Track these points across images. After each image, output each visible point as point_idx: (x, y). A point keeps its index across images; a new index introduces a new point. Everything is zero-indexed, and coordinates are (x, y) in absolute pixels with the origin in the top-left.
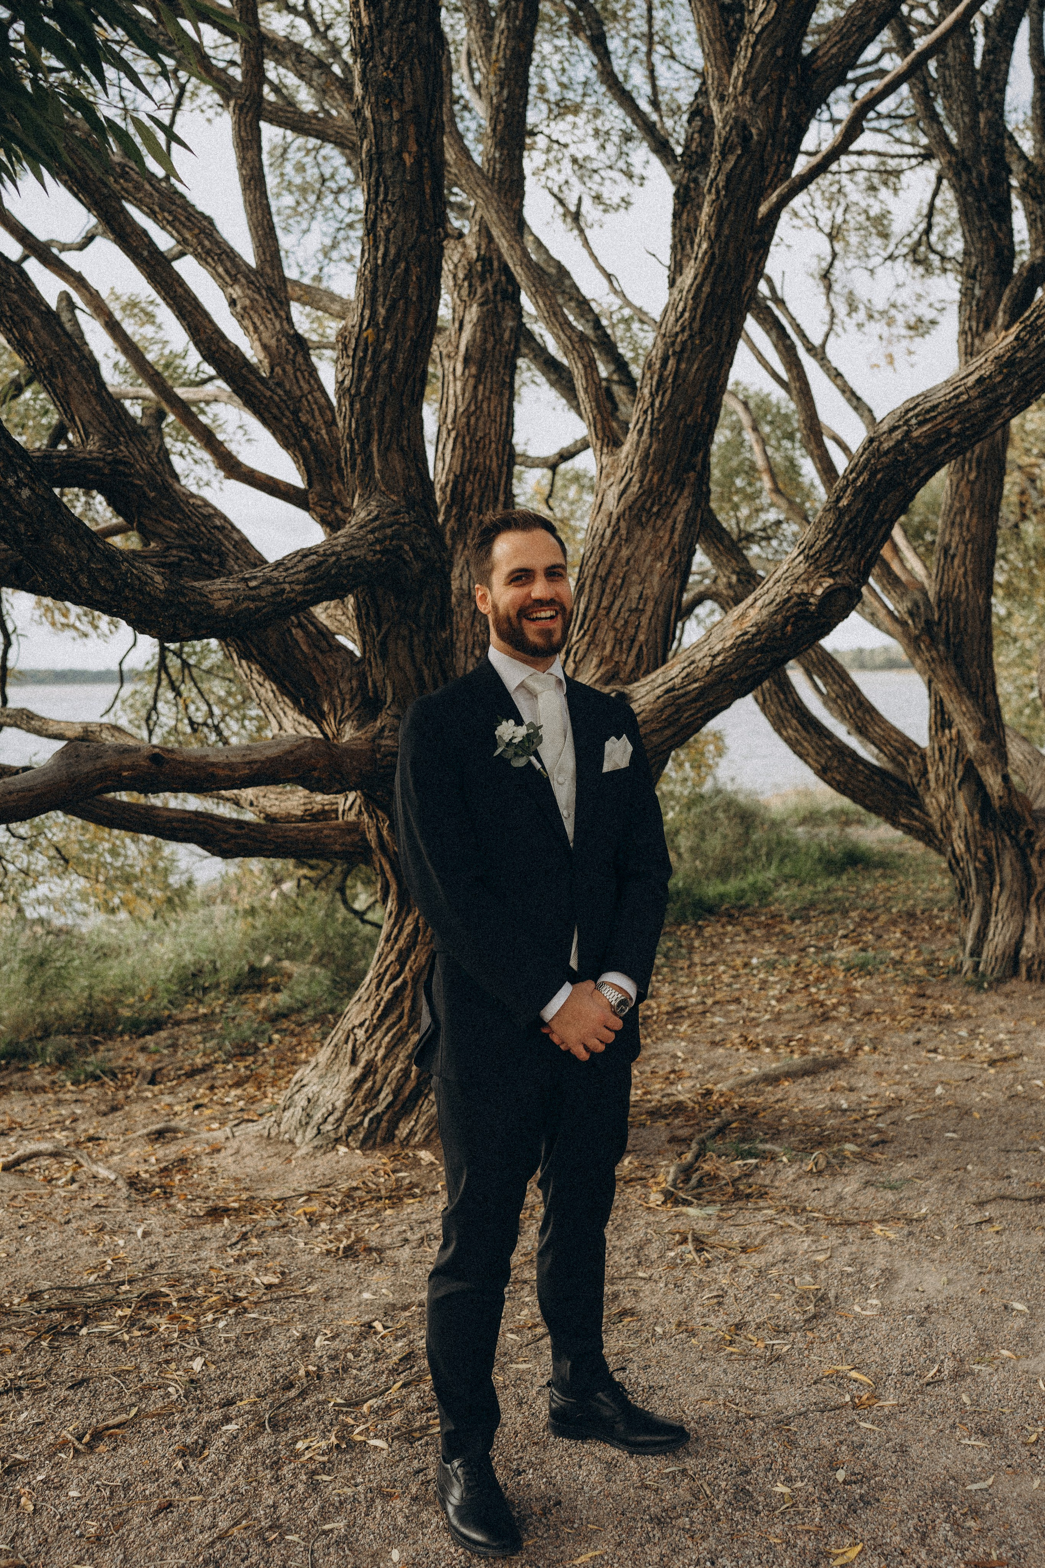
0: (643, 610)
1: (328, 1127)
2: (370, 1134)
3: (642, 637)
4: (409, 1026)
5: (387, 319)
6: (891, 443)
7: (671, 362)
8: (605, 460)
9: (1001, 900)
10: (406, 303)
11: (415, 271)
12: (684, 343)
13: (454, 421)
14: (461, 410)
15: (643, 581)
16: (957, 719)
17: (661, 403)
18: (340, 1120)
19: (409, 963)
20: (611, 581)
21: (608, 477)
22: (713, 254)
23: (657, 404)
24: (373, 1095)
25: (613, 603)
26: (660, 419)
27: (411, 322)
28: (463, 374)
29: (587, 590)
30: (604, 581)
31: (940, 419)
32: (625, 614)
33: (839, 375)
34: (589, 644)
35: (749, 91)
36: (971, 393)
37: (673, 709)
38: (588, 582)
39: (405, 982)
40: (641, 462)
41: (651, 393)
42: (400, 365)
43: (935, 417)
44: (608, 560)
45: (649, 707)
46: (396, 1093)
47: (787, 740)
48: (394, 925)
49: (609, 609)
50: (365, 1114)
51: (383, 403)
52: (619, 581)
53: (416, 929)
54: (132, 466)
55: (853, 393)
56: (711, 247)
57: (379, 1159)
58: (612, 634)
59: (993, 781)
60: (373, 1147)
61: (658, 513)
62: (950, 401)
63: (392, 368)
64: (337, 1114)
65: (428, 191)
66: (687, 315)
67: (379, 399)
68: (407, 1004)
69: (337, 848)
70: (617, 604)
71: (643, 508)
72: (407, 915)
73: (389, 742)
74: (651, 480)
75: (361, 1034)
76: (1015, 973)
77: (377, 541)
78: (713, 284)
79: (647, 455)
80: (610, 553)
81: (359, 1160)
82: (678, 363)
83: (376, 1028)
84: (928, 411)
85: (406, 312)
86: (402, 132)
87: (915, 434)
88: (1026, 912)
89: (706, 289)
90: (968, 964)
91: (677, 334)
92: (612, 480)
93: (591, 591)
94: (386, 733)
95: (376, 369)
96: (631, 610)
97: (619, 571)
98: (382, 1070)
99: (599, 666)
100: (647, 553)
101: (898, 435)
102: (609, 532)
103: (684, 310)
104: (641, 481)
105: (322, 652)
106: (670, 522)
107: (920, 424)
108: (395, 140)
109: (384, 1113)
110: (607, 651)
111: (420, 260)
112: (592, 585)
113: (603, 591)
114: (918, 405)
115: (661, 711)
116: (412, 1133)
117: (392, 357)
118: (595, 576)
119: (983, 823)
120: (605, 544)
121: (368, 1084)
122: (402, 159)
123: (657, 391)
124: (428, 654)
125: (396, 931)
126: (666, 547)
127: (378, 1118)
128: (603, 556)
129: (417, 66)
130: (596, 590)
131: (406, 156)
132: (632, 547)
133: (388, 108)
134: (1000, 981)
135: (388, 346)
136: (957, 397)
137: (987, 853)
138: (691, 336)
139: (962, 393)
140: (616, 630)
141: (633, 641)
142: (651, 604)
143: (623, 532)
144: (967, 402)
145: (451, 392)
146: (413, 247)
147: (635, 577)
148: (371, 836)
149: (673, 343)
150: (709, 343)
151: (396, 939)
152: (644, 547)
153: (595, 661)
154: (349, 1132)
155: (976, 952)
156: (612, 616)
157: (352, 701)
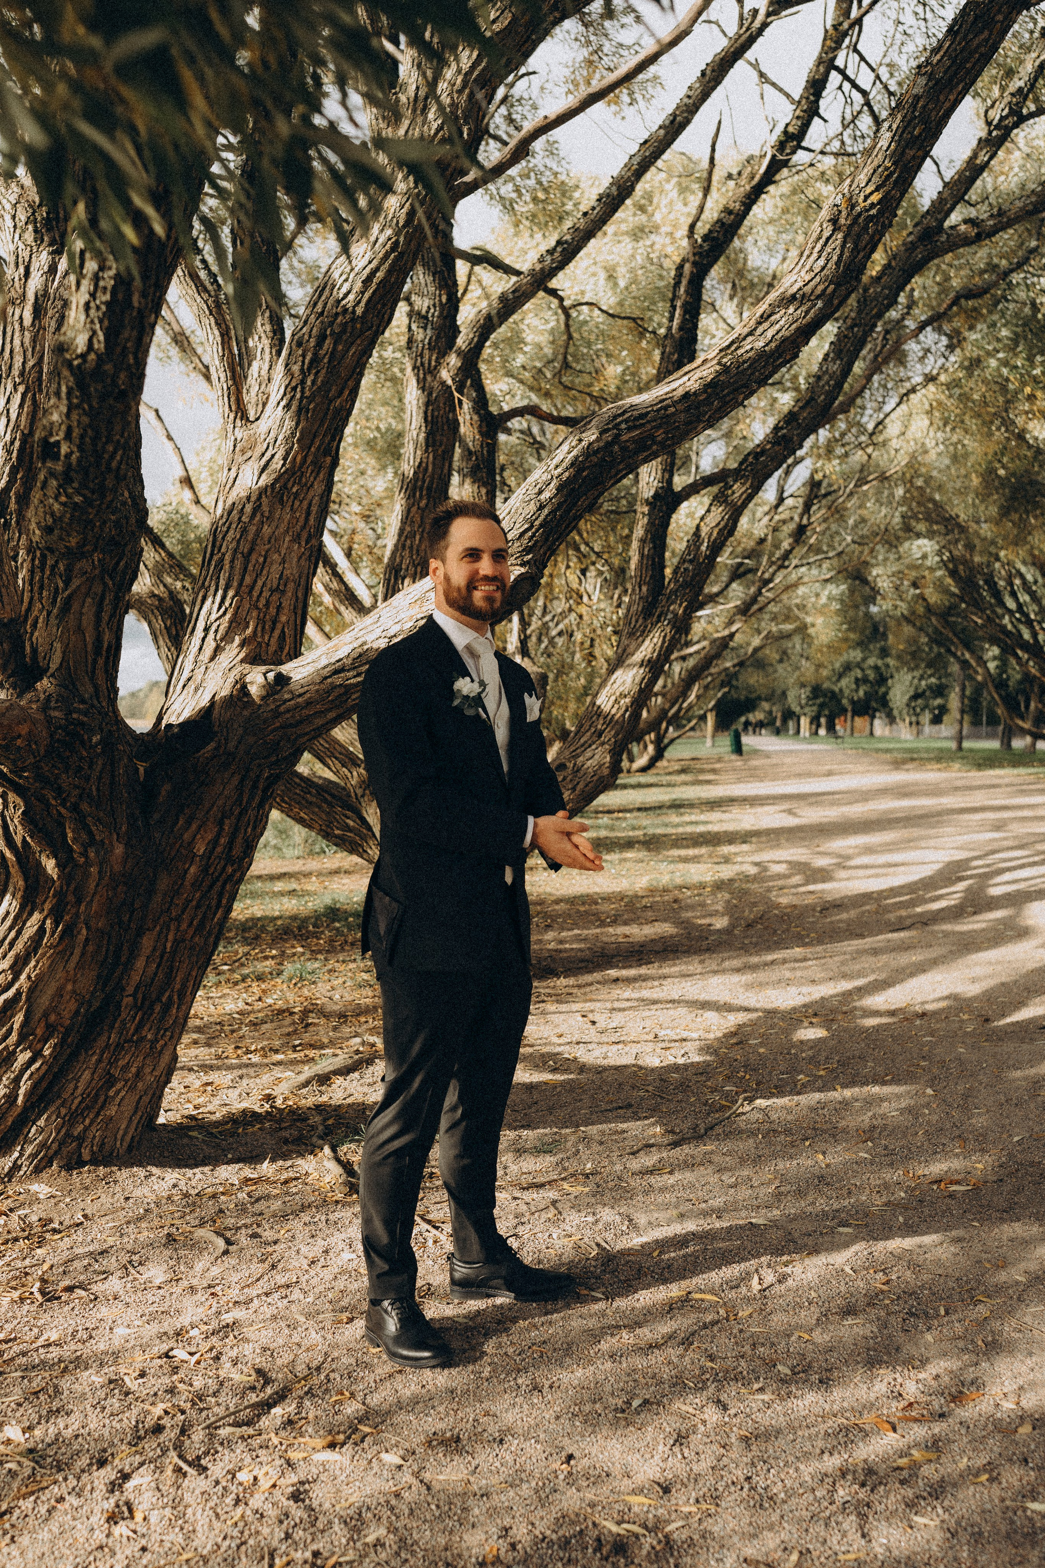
0: (283, 592)
3: (283, 619)
4: (17, 1045)
6: (602, 444)
7: (328, 343)
8: (239, 434)
12: (344, 325)
13: (22, 374)
14: (31, 363)
15: (284, 561)
17: (314, 382)
19: (27, 970)
20: (254, 557)
21: (243, 452)
22: (397, 243)
23: (309, 383)
25: (255, 581)
26: (311, 399)
28: (33, 324)
29: (227, 567)
30: (247, 557)
31: (649, 426)
32: (266, 594)
34: (231, 622)
35: (467, 91)
36: (679, 407)
37: (343, 690)
38: (228, 558)
39: (19, 993)
40: (286, 439)
41: (302, 370)
43: (643, 425)
44: (250, 538)
45: (314, 688)
48: (11, 929)
49: (252, 588)
52: (261, 560)
53: (41, 930)
56: (397, 234)
58: (255, 614)
61: (296, 494)
62: (658, 410)
66: (351, 297)
68: (18, 1019)
70: (260, 583)
71: (285, 487)
72: (30, 914)
73: (56, 714)
74: (294, 459)
78: (389, 272)
79: (293, 434)
80: (253, 529)
82: (335, 344)
84: (637, 419)
87: (624, 438)
89: (380, 275)
91: (337, 314)
92: (249, 454)
93: (232, 567)
94: (53, 704)
96: (272, 591)
97: (262, 548)
99: (242, 645)
100: (287, 531)
101: (608, 437)
102: (248, 508)
103: (349, 292)
104: (285, 459)
106: (305, 503)
107: (629, 429)
110: (249, 631)
112: (232, 562)
113: (245, 569)
114: (625, 412)
115: (328, 692)
118: (235, 551)
120: (244, 519)
123: (309, 369)
125: (13, 934)
126: (303, 527)
128: (244, 531)
130: (238, 564)
132: (274, 524)
136: (666, 408)
138: (353, 320)
139: (669, 406)
140: (257, 608)
141: (274, 622)
142: (291, 586)
143: (265, 508)
144: (673, 414)
145: (17, 342)
147: (276, 556)
149: (331, 324)
150: (370, 328)
151: (12, 945)
152: (283, 527)
153: (237, 640)
156: (255, 594)
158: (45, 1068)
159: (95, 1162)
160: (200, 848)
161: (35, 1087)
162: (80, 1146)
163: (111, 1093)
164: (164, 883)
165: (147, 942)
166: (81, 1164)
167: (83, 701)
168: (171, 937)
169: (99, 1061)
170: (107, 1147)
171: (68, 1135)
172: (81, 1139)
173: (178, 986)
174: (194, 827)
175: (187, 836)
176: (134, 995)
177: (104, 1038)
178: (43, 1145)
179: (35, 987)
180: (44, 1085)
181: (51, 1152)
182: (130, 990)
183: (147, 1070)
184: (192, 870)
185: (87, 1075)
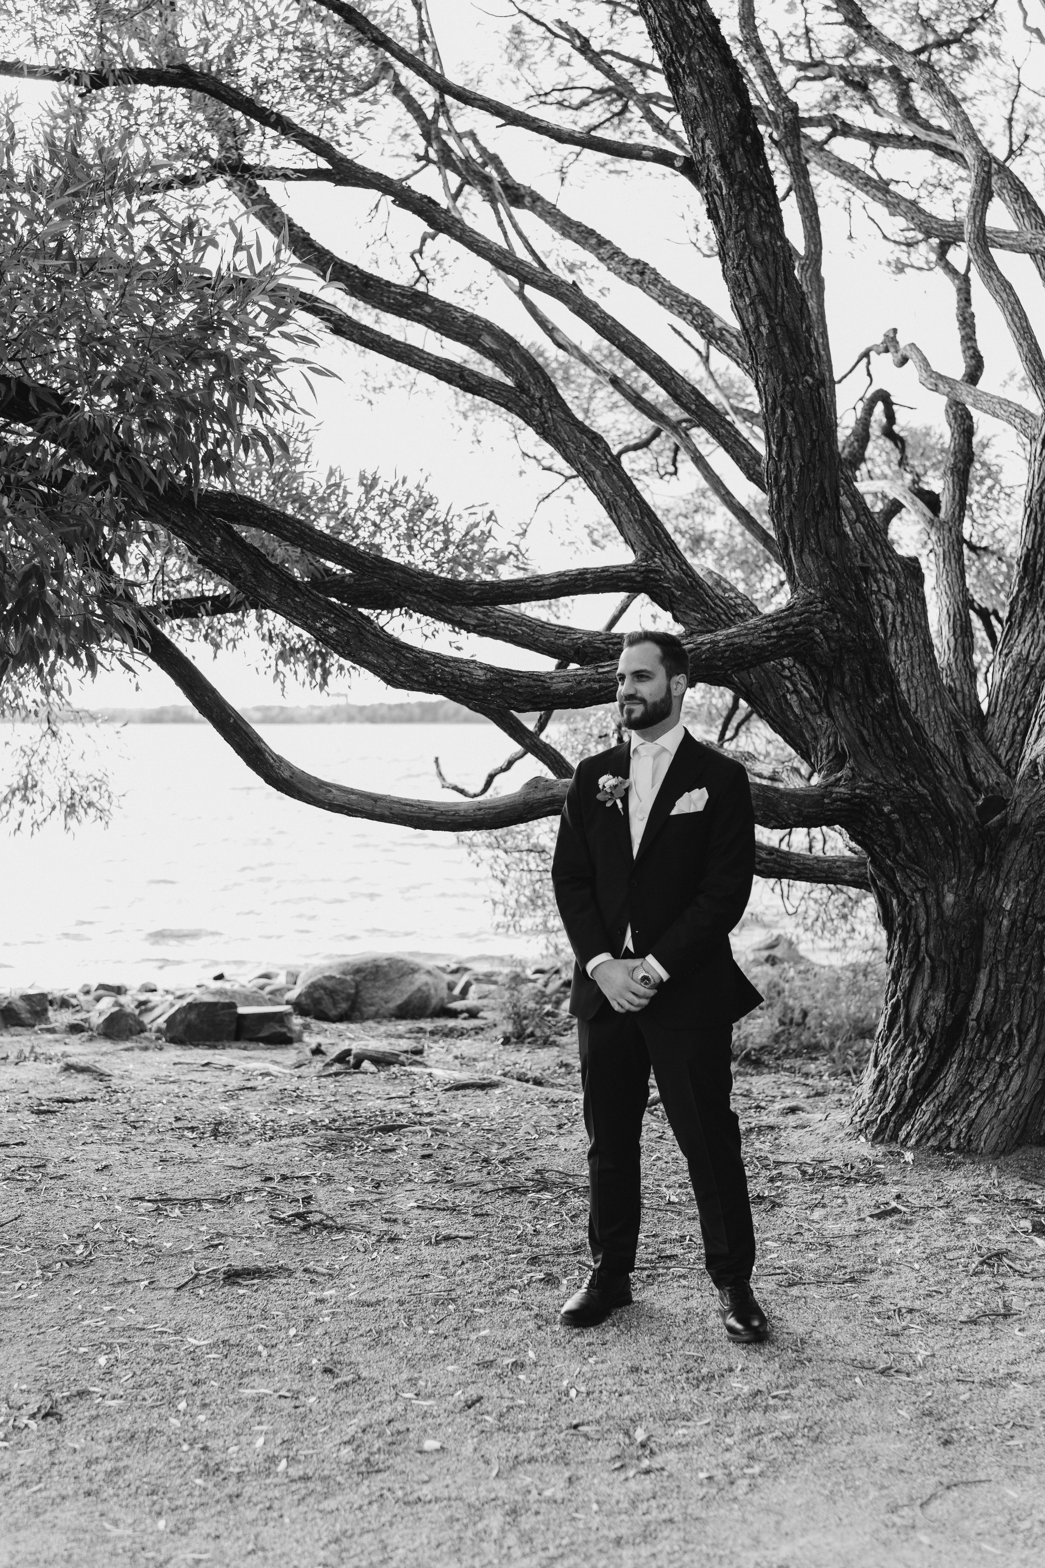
1: (857, 1119)
2: (879, 1130)
5: (779, 453)
10: (789, 439)
11: (790, 414)
18: (864, 1114)
19: (899, 981)
24: (884, 1098)
27: (797, 452)
39: (898, 1001)
42: (796, 487)
46: (900, 1097)
48: (887, 949)
50: (880, 1112)
51: (790, 518)
53: (898, 953)
54: (664, 573)
60: (881, 1142)
63: (790, 490)
64: (863, 1109)
65: (786, 350)
67: (787, 514)
69: (847, 877)
72: (893, 939)
73: (842, 790)
77: (776, 628)
83: (888, 1038)
85: (791, 446)
86: (755, 310)
94: (840, 783)
95: (780, 492)
98: (890, 1077)
105: (814, 714)
108: (751, 318)
109: (891, 1114)
111: (791, 405)
116: (908, 1136)
117: (788, 480)
121: (882, 1087)
122: (760, 332)
124: (863, 717)
125: (889, 954)
127: (887, 1118)
129: (754, 261)
131: (762, 329)
133: (741, 295)
135: (784, 473)
146: (782, 396)
151: (890, 962)
154: (868, 1125)
157: (828, 754)
158: (921, 1064)
159: (958, 1150)
160: (1008, 905)
161: (918, 1076)
162: (950, 1134)
163: (972, 1098)
164: (989, 932)
165: (983, 978)
166: (949, 1148)
167: (868, 780)
168: (1001, 977)
169: (958, 1068)
170: (974, 1145)
171: (942, 1123)
172: (950, 1130)
173: (1015, 1021)
174: (1001, 884)
175: (997, 893)
176: (978, 1019)
177: (959, 1051)
178: (923, 1125)
180: (925, 1077)
181: (930, 1132)
182: (974, 1015)
183: (1001, 1087)
184: (1005, 922)
185: (950, 1078)
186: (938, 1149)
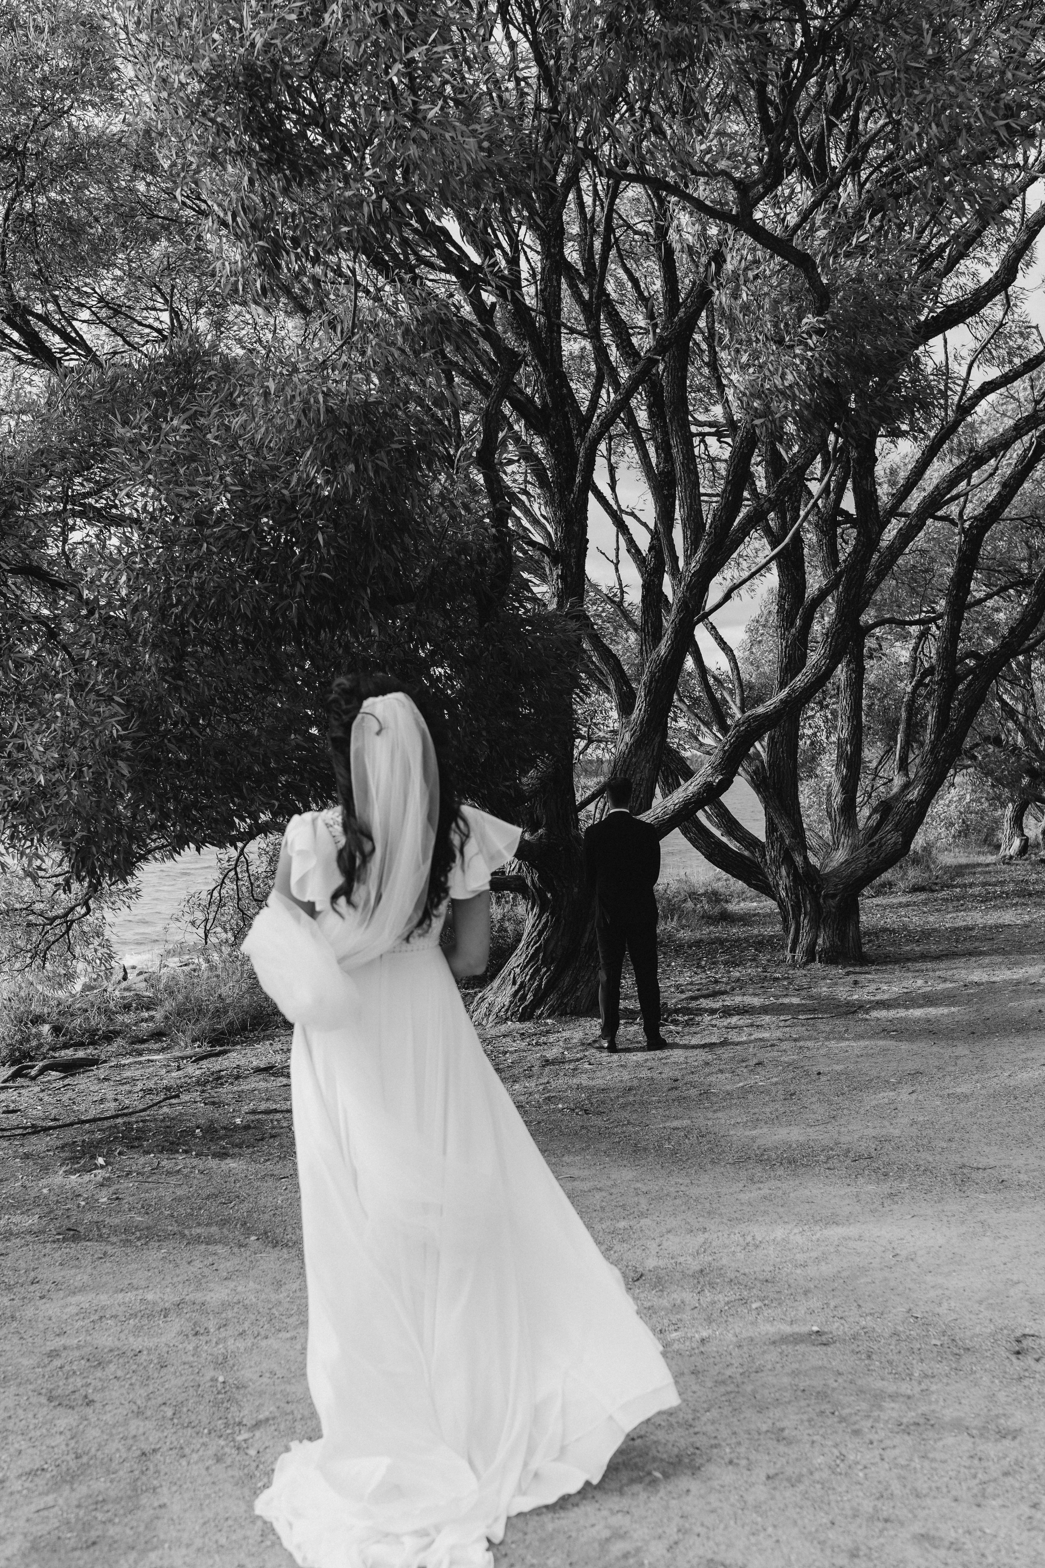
1: (501, 1014)
2: (522, 1014)
4: (542, 966)
8: (624, 720)
9: (805, 922)
16: (780, 827)
18: (508, 1010)
19: (543, 936)
21: (625, 728)
24: (523, 998)
33: (714, 628)
36: (772, 711)
39: (540, 945)
40: (641, 723)
41: (645, 694)
43: (759, 719)
46: (535, 996)
47: (690, 840)
48: (536, 920)
50: (520, 1006)
53: (547, 921)
55: (721, 639)
56: (672, 643)
57: (528, 1024)
59: (798, 859)
60: (525, 1020)
61: (647, 743)
62: (764, 713)
64: (506, 1008)
68: (541, 955)
69: (513, 886)
71: (641, 741)
72: (542, 917)
74: (645, 729)
75: (518, 970)
76: (813, 960)
78: (672, 656)
79: (644, 720)
80: (629, 760)
81: (518, 1025)
82: (657, 683)
83: (525, 967)
84: (757, 716)
87: (752, 725)
88: (818, 928)
89: (669, 657)
90: (789, 956)
92: (627, 729)
98: (528, 986)
102: (627, 753)
104: (640, 730)
107: (754, 721)
109: (529, 1005)
114: (753, 714)
116: (543, 1012)
119: (794, 881)
121: (521, 993)
125: (537, 922)
127: (526, 1007)
132: (638, 757)
134: (806, 964)
136: (767, 712)
137: (797, 897)
143: (634, 751)
144: (770, 714)
148: (529, 882)
151: (537, 926)
152: (642, 759)
154: (513, 1014)
155: (793, 950)
158: (552, 975)
159: (572, 1014)
161: (548, 982)
162: (566, 1007)
163: (578, 987)
166: (566, 1014)
169: (573, 974)
171: (561, 1002)
172: (567, 1004)
177: (574, 964)
178: (552, 1005)
179: (547, 941)
180: (553, 980)
181: (555, 1009)
186: (561, 1015)
